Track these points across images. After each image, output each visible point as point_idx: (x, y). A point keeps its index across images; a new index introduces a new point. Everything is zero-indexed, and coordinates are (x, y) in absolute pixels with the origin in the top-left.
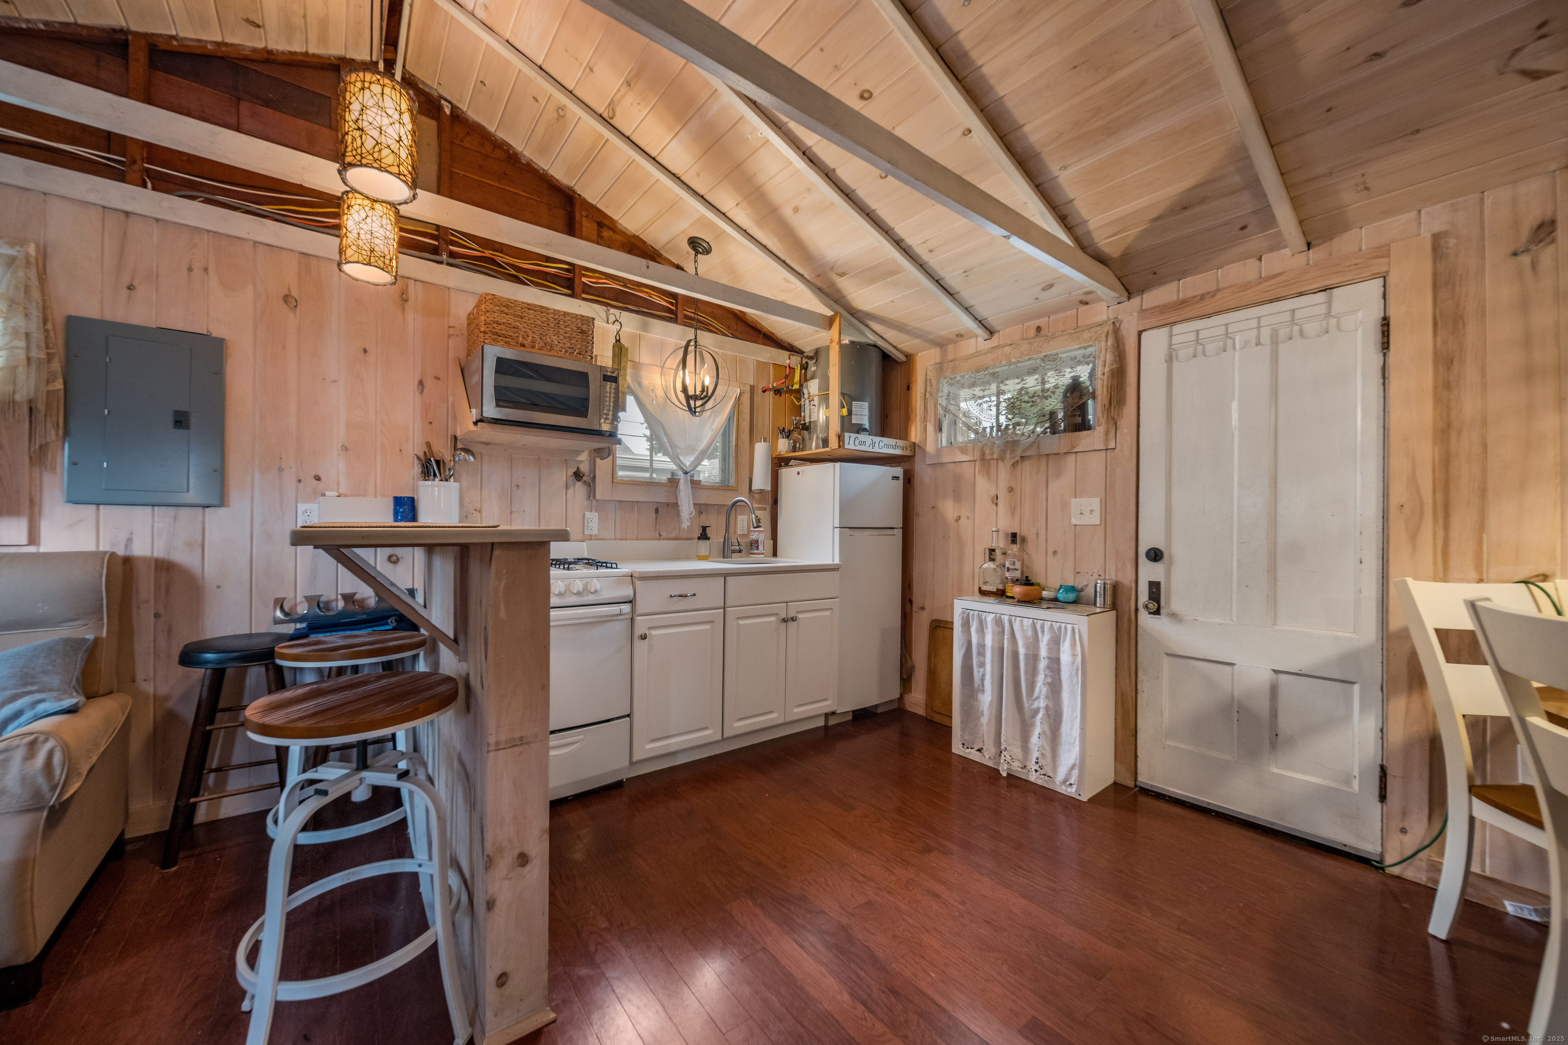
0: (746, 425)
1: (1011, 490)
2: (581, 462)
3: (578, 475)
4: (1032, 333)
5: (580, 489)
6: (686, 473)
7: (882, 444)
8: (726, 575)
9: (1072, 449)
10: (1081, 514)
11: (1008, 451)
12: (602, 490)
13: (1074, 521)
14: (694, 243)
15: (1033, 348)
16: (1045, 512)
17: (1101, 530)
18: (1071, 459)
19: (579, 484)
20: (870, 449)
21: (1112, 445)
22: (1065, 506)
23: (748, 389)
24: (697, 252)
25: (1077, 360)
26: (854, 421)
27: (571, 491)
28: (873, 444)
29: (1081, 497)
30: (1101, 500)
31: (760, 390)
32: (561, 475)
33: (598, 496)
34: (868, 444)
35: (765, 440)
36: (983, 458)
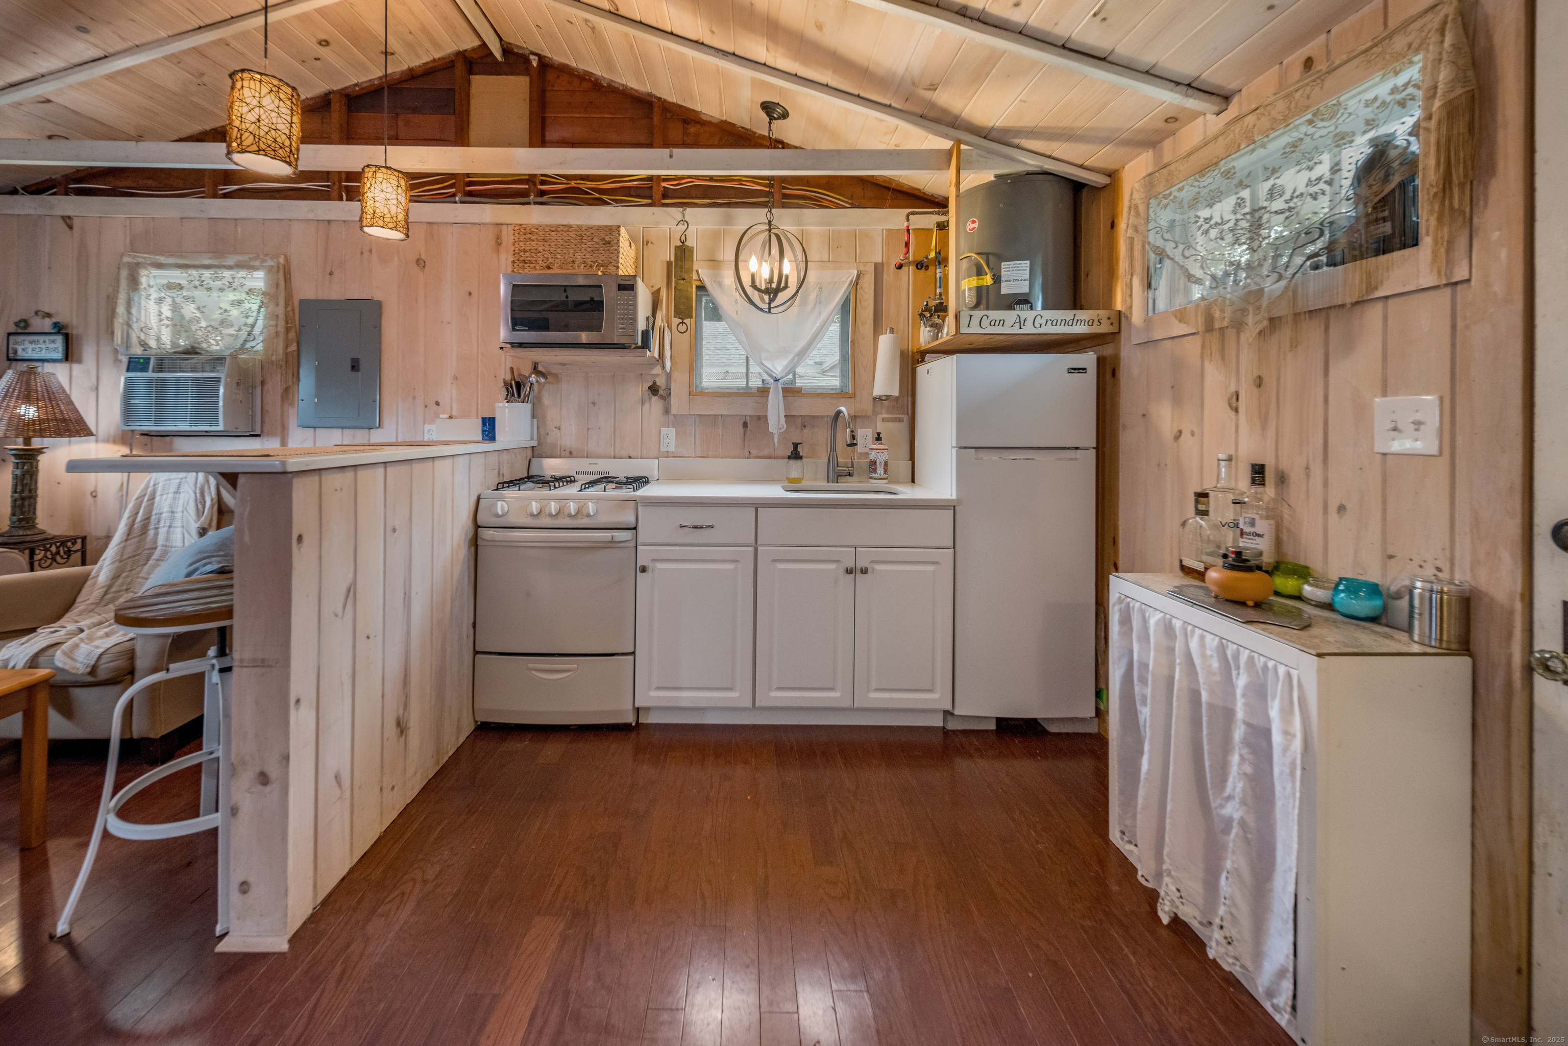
0: (866, 313)
1: (1259, 382)
2: (657, 375)
3: (654, 389)
4: (1296, 72)
5: (656, 404)
6: (777, 380)
7: (1038, 321)
8: (758, 505)
9: (1368, 293)
10: (1395, 429)
11: (1251, 309)
12: (678, 403)
13: (1379, 448)
14: (768, 107)
15: (1293, 105)
16: (1321, 425)
17: (1442, 466)
18: (1374, 314)
19: (655, 399)
20: (1016, 330)
21: (1461, 273)
22: (1362, 412)
23: (871, 268)
24: (772, 119)
25: (1377, 104)
26: (1004, 291)
27: (647, 406)
28: (1021, 322)
29: (1396, 394)
30: (1441, 399)
31: (893, 267)
32: (639, 390)
33: (674, 411)
34: (1009, 323)
35: (892, 331)
36: (1209, 326)
